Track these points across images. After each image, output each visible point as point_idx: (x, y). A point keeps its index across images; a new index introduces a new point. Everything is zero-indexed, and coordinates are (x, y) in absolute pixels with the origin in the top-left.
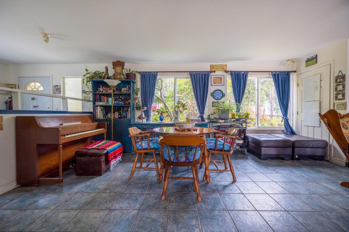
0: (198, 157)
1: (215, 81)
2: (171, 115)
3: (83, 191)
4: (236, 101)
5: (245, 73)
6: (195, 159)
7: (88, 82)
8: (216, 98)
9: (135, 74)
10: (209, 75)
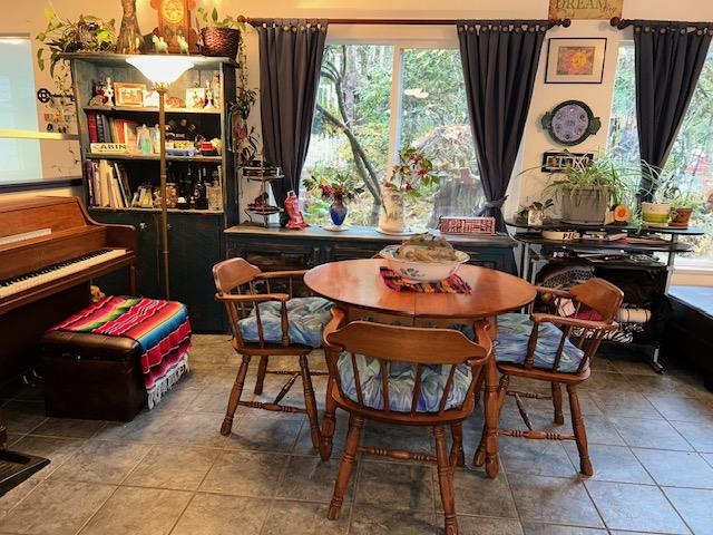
0: (457, 398)
1: (564, 65)
2: (377, 185)
3: (72, 475)
4: (644, 155)
5: (700, 33)
6: (447, 407)
7: (56, 59)
8: (562, 139)
9: (238, 32)
10: (540, 36)
